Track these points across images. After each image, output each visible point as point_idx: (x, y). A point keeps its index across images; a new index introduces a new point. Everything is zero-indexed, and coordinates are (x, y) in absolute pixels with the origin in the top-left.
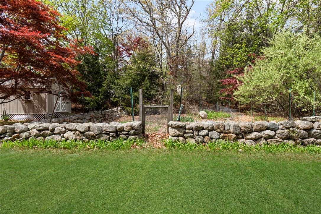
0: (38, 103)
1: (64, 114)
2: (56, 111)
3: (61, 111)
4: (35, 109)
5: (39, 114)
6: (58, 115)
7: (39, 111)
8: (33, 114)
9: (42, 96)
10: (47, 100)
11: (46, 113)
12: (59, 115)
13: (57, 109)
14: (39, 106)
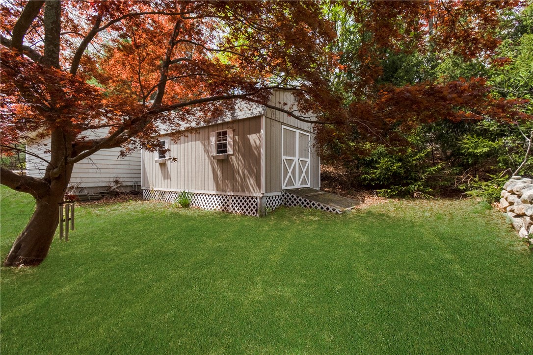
0: (243, 162)
1: (307, 197)
2: (286, 186)
3: (298, 185)
4: (236, 181)
5: (243, 194)
6: (293, 199)
7: (245, 187)
8: (232, 194)
9: (252, 142)
10: (263, 151)
11: (261, 195)
12: (295, 199)
13: (290, 182)
14: (246, 172)
